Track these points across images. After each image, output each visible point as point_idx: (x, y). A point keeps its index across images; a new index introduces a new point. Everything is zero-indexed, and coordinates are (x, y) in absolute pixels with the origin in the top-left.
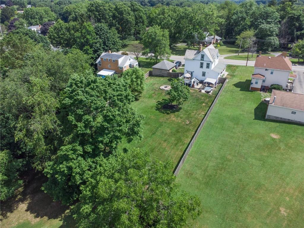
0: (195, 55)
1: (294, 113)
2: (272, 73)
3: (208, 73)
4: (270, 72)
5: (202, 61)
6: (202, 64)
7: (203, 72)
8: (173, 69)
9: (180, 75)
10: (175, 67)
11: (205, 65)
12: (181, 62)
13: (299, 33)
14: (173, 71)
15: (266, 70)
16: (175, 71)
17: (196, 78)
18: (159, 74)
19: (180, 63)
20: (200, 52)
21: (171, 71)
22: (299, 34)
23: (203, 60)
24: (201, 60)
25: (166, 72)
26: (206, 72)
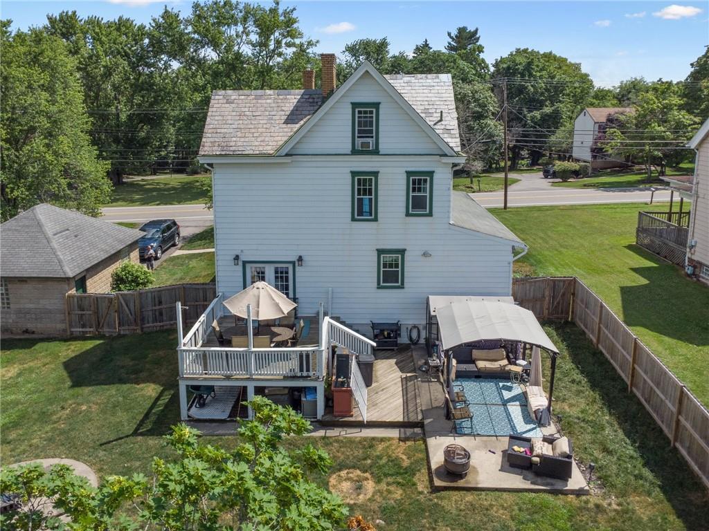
0: (292, 119)
3: (425, 254)
5: (365, 164)
6: (364, 184)
7: (380, 252)
8: (116, 267)
9: (179, 306)
10: (135, 255)
11: (392, 192)
12: (174, 223)
13: (537, 114)
14: (118, 280)
16: (135, 281)
17: (337, 319)
19: (169, 228)
20: (331, 93)
21: (100, 285)
22: (539, 117)
23: (376, 152)
24: (355, 152)
25: (52, 301)
26: (402, 252)
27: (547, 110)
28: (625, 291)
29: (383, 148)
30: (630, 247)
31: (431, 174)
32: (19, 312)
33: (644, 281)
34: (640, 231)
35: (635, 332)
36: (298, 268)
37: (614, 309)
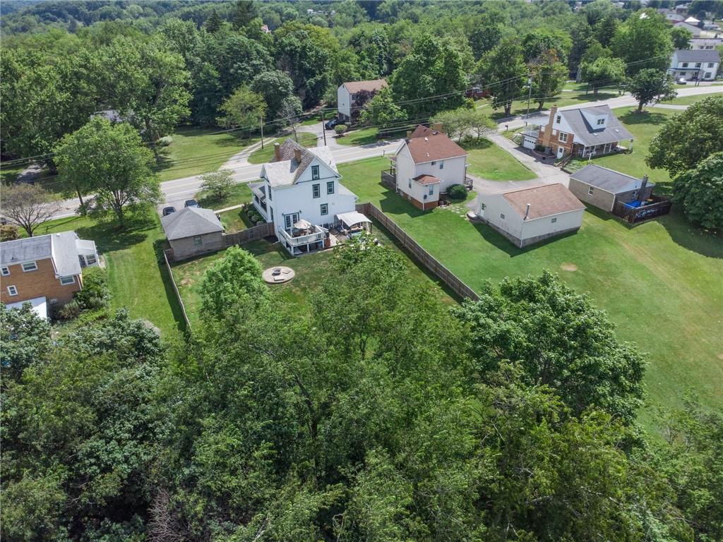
0: (292, 172)
1: (554, 220)
2: (441, 167)
3: (333, 204)
4: (438, 165)
5: (316, 182)
6: (316, 188)
7: (321, 205)
11: (323, 189)
15: (433, 163)
18: (195, 250)
23: (319, 179)
24: (313, 180)
25: (218, 239)
26: (327, 204)
27: (319, 78)
28: (381, 202)
29: (321, 177)
30: (380, 184)
31: (333, 182)
32: (206, 244)
33: (385, 197)
34: (382, 177)
35: (385, 214)
36: (300, 214)
37: (379, 209)
